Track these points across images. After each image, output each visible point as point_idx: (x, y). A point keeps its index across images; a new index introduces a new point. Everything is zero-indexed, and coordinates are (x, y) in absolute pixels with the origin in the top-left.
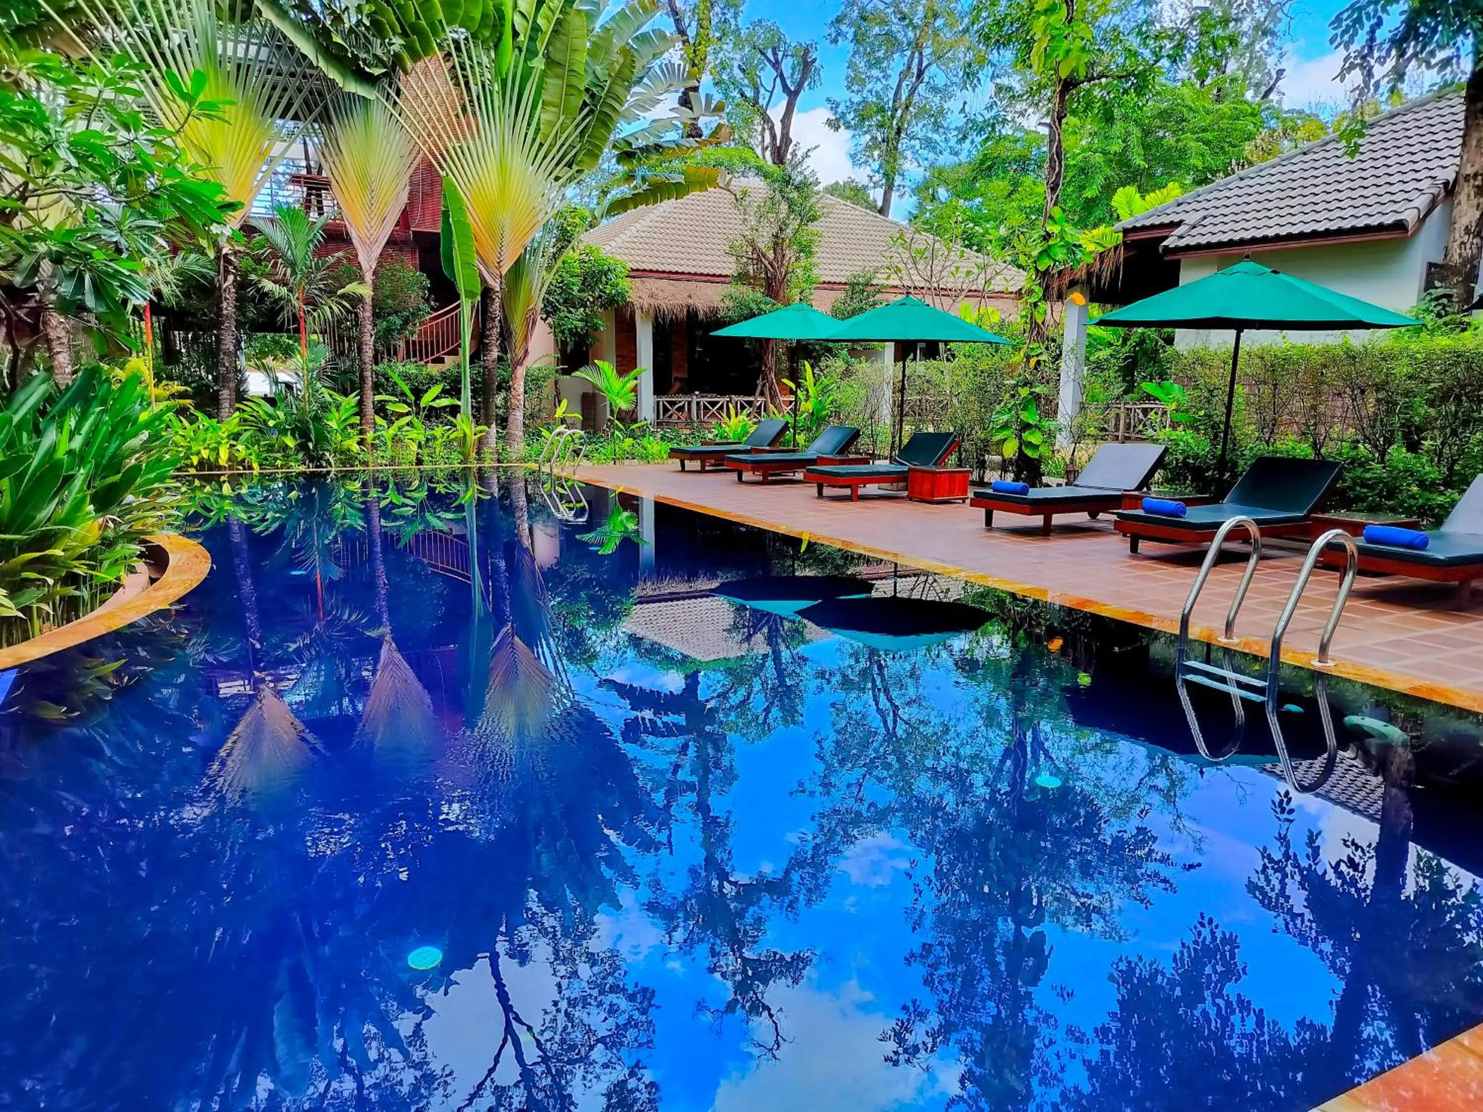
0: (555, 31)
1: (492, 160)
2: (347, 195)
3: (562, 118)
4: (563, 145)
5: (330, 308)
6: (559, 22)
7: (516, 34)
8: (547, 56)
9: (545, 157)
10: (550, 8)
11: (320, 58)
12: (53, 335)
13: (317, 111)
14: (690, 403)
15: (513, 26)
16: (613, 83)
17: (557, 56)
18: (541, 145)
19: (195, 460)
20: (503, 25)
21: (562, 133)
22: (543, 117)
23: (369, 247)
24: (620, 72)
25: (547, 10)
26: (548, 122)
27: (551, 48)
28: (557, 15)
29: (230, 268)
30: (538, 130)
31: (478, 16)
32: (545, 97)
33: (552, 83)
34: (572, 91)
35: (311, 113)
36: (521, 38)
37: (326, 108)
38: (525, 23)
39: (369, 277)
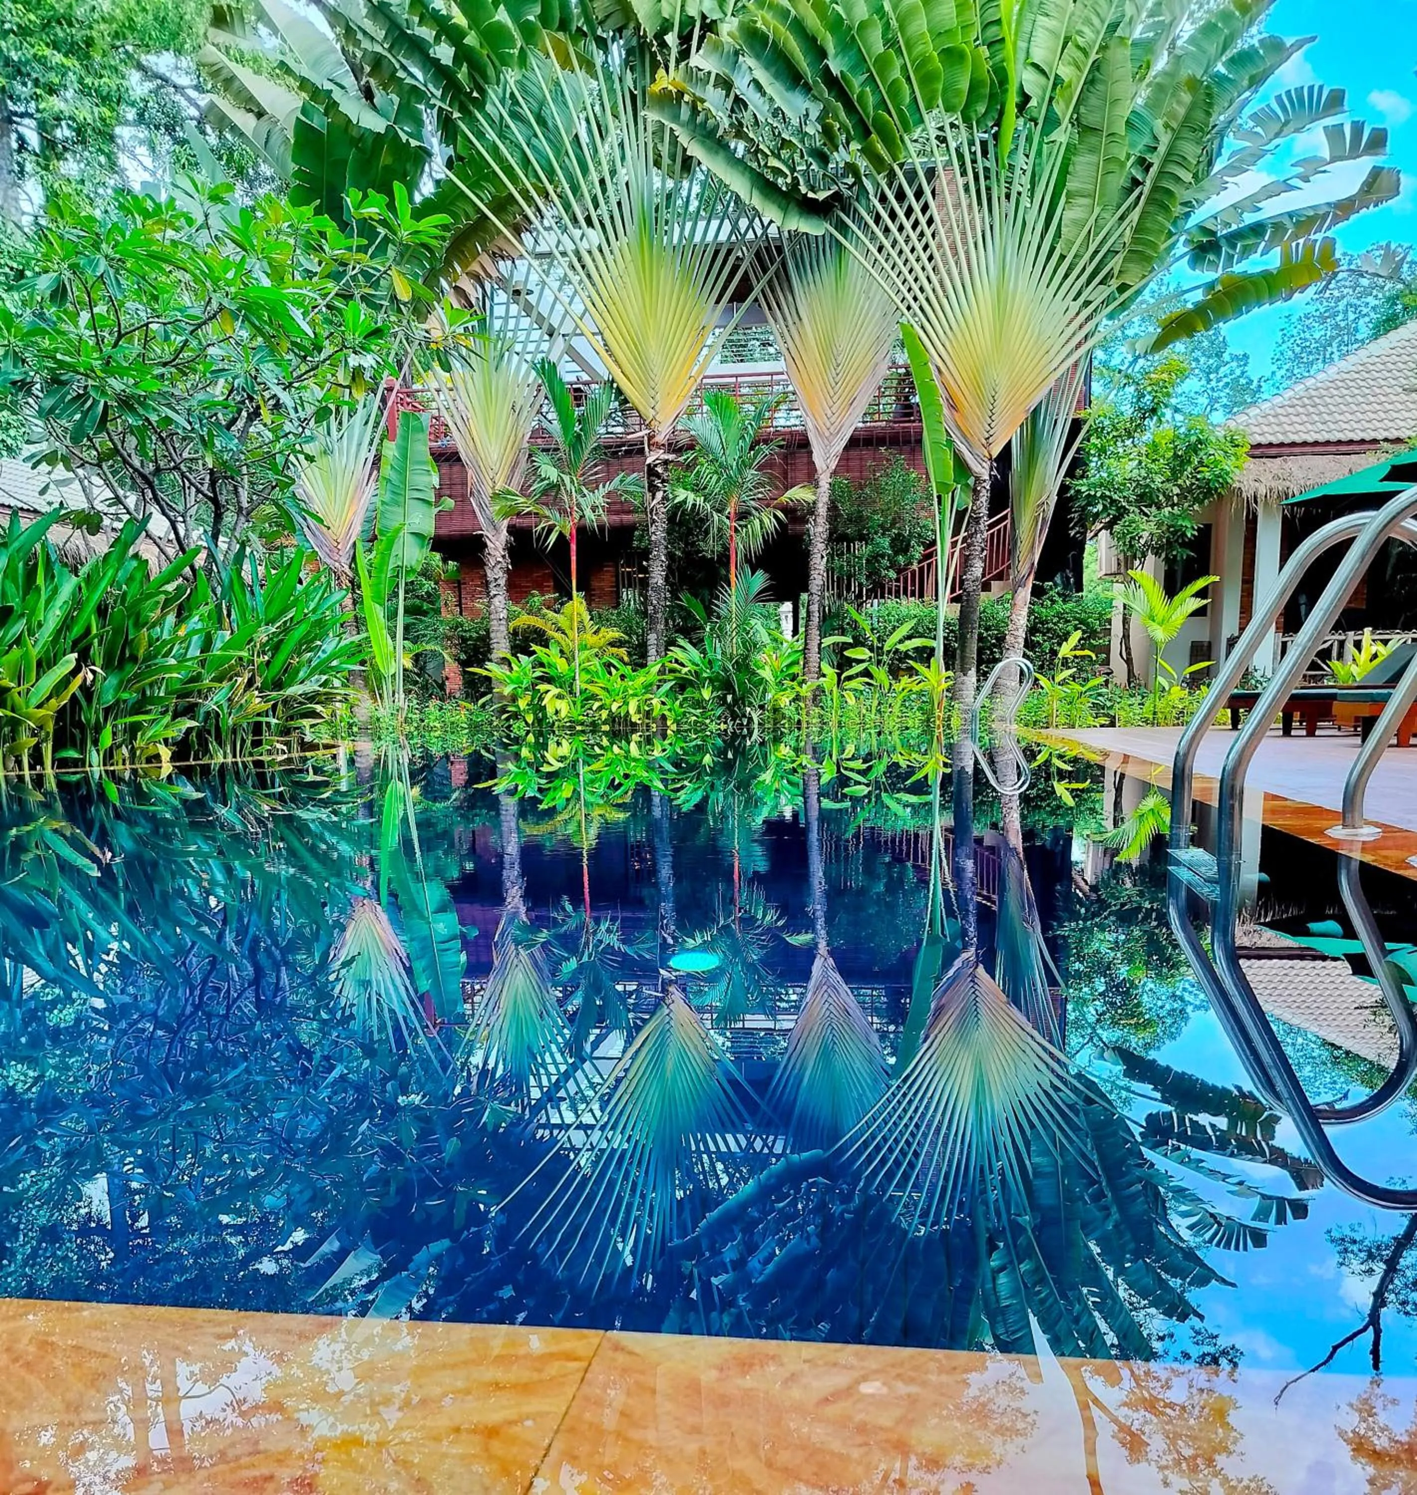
0: (1090, 82)
1: (985, 291)
2: (805, 376)
3: (1097, 210)
4: (1096, 252)
5: (761, 521)
6: (1096, 66)
7: (1025, 98)
8: (1077, 122)
9: (1066, 276)
10: (1078, 47)
11: (755, 193)
12: (490, 575)
13: (772, 270)
14: (1342, 644)
15: (1021, 86)
16: (1176, 138)
17: (1090, 119)
18: (1062, 257)
19: (604, 714)
20: (1005, 91)
21: (1096, 235)
22: (1069, 215)
23: (828, 441)
24: (1187, 118)
25: (1075, 49)
26: (1074, 222)
27: (1082, 110)
28: (1093, 57)
29: (657, 482)
30: (1058, 234)
31: (964, 85)
32: (1072, 184)
33: (1083, 164)
34: (1112, 167)
35: (765, 272)
36: (1033, 103)
37: (784, 264)
38: (1043, 80)
39: (825, 481)
